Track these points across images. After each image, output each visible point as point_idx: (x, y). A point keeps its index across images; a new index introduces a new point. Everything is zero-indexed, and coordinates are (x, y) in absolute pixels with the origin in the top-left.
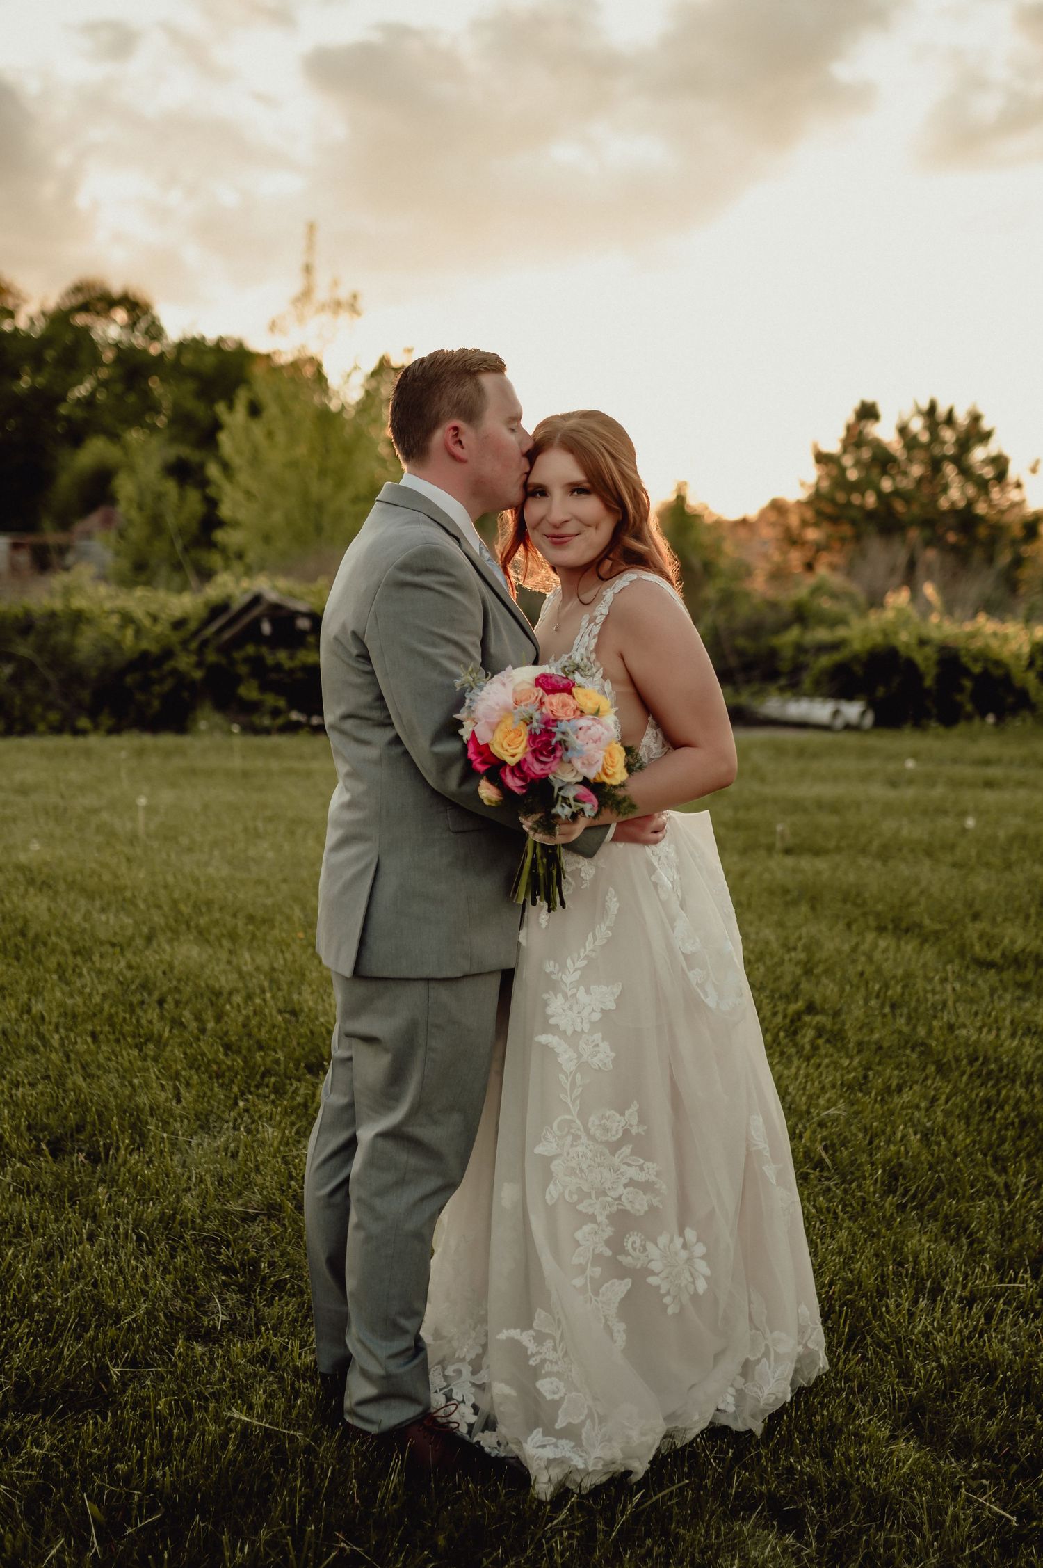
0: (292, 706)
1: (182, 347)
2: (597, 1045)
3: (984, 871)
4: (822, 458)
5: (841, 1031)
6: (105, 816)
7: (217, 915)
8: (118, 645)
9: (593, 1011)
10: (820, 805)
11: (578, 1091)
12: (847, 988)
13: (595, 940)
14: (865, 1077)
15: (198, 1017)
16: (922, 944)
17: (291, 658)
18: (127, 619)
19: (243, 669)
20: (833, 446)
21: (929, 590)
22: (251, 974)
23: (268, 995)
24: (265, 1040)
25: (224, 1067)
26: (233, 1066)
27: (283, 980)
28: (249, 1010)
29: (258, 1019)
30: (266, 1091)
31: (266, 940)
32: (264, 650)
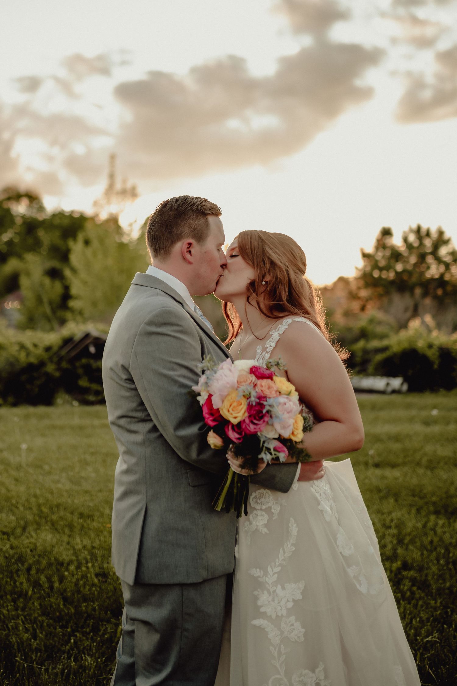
1: (54, 216)
2: (292, 625)
4: (365, 256)
5: (426, 580)
6: (5, 453)
8: (17, 360)
9: (288, 601)
11: (283, 658)
13: (284, 553)
14: (447, 613)
15: (49, 579)
18: (22, 347)
19: (80, 371)
20: (370, 249)
21: (428, 319)
22: (80, 550)
23: (90, 565)
24: (87, 595)
25: (63, 613)
26: (68, 613)
27: (99, 553)
28: (79, 574)
29: (84, 580)
30: (88, 630)
31: (90, 529)
32: (92, 361)
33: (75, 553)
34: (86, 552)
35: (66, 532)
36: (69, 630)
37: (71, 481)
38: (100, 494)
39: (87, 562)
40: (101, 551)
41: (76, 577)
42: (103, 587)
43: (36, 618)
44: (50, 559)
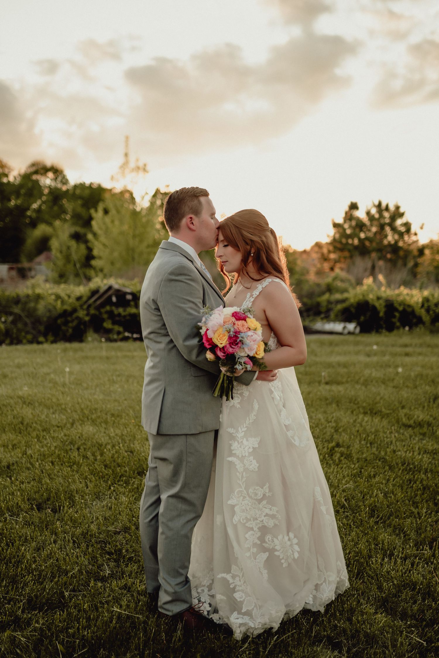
0: (126, 330)
1: (76, 187)
2: (251, 461)
3: (406, 389)
4: (336, 225)
5: (351, 453)
6: (52, 376)
7: (99, 414)
8: (55, 307)
9: (249, 448)
10: (339, 364)
11: (245, 479)
12: (352, 437)
13: (249, 420)
14: (361, 472)
15: (93, 454)
16: (382, 418)
17: (125, 311)
18: (58, 297)
19: (105, 316)
20: (340, 220)
21: (381, 277)
22: (114, 437)
23: (121, 445)
24: (121, 463)
25: (105, 474)
26: (108, 473)
27: (127, 439)
28: (114, 451)
29: (117, 454)
30: (122, 483)
31: (120, 424)
32: (114, 308)
34: (118, 438)
35: (103, 426)
36: (110, 483)
38: (125, 402)
39: (119, 444)
40: (129, 437)
41: (112, 452)
42: (131, 458)
43: (86, 476)
44: (93, 442)
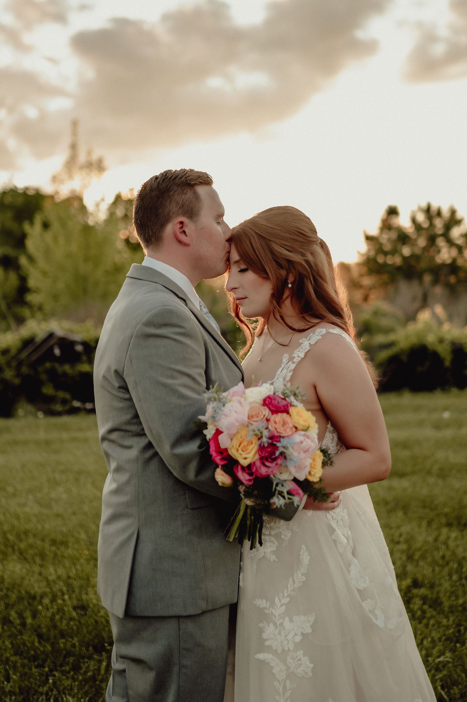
0: (74, 397)
1: (5, 193)
2: (300, 660)
4: (369, 238)
5: (438, 598)
7: (31, 540)
9: (296, 634)
11: (288, 694)
12: (437, 568)
13: (294, 583)
14: (460, 631)
17: (72, 369)
19: (44, 377)
21: (439, 310)
22: (54, 582)
23: (66, 597)
24: (65, 630)
25: (39, 652)
26: (44, 651)
27: (76, 584)
28: (54, 608)
29: (60, 614)
30: (67, 668)
31: (63, 557)
32: (57, 365)
33: (48, 585)
34: (61, 583)
35: (37, 562)
36: (46, 669)
37: (39, 503)
38: (74, 518)
39: (63, 594)
40: (79, 582)
41: (51, 611)
42: (83, 621)
43: (7, 659)
44: (21, 593)
